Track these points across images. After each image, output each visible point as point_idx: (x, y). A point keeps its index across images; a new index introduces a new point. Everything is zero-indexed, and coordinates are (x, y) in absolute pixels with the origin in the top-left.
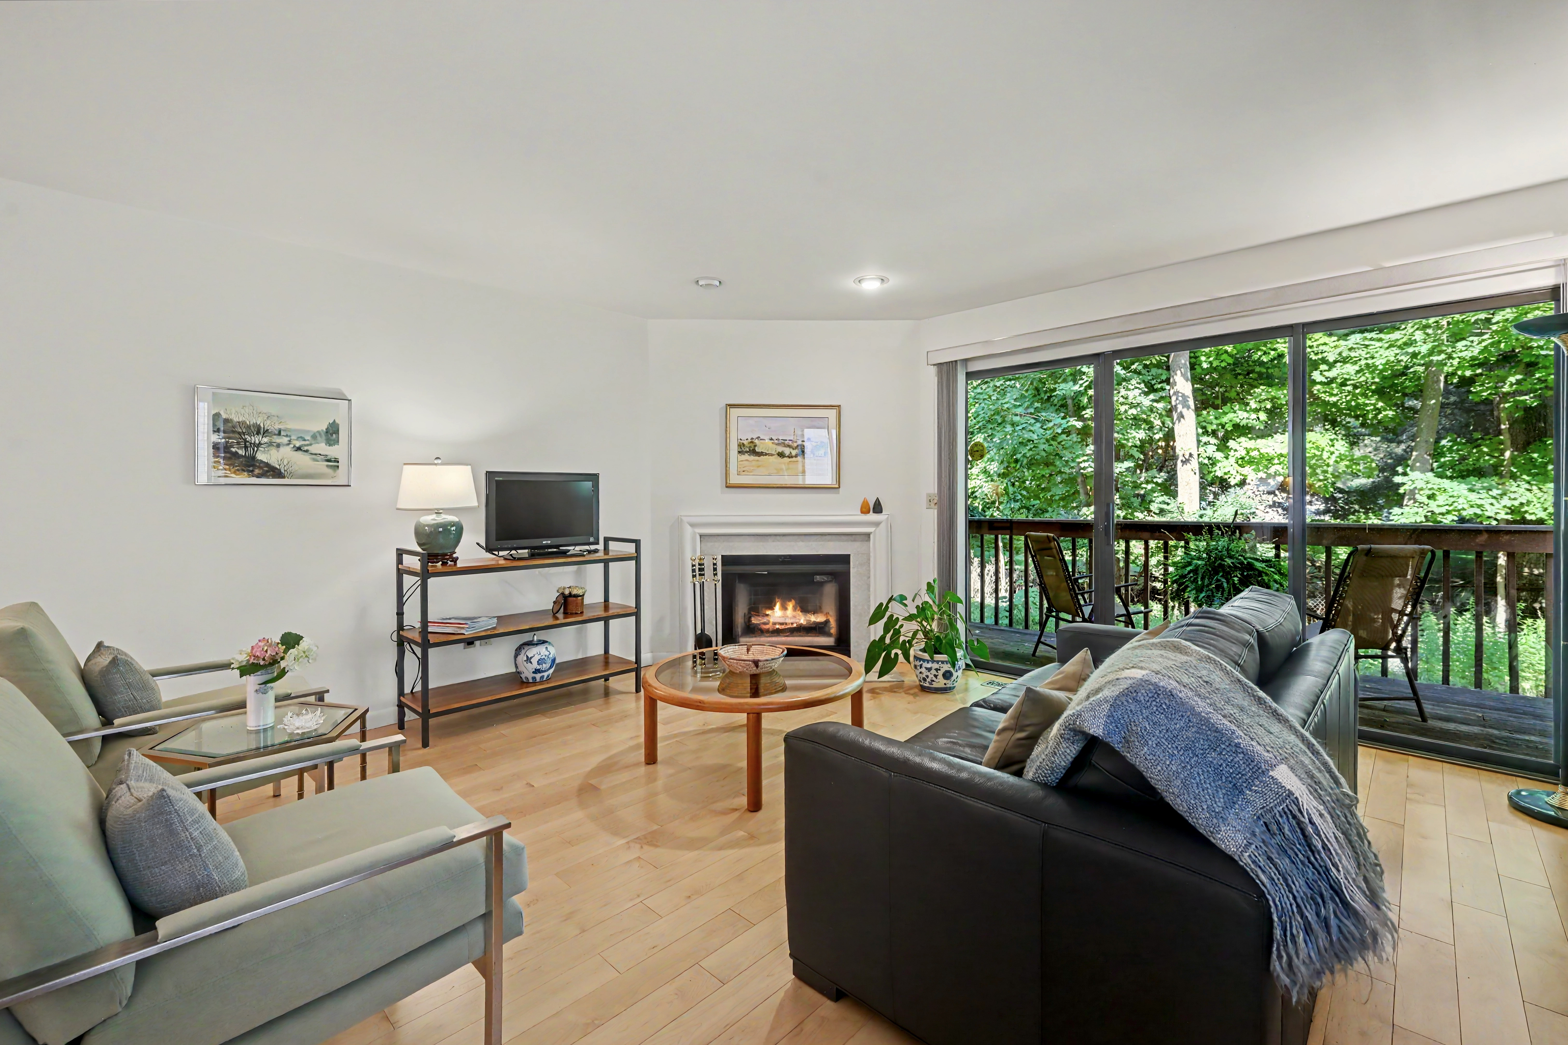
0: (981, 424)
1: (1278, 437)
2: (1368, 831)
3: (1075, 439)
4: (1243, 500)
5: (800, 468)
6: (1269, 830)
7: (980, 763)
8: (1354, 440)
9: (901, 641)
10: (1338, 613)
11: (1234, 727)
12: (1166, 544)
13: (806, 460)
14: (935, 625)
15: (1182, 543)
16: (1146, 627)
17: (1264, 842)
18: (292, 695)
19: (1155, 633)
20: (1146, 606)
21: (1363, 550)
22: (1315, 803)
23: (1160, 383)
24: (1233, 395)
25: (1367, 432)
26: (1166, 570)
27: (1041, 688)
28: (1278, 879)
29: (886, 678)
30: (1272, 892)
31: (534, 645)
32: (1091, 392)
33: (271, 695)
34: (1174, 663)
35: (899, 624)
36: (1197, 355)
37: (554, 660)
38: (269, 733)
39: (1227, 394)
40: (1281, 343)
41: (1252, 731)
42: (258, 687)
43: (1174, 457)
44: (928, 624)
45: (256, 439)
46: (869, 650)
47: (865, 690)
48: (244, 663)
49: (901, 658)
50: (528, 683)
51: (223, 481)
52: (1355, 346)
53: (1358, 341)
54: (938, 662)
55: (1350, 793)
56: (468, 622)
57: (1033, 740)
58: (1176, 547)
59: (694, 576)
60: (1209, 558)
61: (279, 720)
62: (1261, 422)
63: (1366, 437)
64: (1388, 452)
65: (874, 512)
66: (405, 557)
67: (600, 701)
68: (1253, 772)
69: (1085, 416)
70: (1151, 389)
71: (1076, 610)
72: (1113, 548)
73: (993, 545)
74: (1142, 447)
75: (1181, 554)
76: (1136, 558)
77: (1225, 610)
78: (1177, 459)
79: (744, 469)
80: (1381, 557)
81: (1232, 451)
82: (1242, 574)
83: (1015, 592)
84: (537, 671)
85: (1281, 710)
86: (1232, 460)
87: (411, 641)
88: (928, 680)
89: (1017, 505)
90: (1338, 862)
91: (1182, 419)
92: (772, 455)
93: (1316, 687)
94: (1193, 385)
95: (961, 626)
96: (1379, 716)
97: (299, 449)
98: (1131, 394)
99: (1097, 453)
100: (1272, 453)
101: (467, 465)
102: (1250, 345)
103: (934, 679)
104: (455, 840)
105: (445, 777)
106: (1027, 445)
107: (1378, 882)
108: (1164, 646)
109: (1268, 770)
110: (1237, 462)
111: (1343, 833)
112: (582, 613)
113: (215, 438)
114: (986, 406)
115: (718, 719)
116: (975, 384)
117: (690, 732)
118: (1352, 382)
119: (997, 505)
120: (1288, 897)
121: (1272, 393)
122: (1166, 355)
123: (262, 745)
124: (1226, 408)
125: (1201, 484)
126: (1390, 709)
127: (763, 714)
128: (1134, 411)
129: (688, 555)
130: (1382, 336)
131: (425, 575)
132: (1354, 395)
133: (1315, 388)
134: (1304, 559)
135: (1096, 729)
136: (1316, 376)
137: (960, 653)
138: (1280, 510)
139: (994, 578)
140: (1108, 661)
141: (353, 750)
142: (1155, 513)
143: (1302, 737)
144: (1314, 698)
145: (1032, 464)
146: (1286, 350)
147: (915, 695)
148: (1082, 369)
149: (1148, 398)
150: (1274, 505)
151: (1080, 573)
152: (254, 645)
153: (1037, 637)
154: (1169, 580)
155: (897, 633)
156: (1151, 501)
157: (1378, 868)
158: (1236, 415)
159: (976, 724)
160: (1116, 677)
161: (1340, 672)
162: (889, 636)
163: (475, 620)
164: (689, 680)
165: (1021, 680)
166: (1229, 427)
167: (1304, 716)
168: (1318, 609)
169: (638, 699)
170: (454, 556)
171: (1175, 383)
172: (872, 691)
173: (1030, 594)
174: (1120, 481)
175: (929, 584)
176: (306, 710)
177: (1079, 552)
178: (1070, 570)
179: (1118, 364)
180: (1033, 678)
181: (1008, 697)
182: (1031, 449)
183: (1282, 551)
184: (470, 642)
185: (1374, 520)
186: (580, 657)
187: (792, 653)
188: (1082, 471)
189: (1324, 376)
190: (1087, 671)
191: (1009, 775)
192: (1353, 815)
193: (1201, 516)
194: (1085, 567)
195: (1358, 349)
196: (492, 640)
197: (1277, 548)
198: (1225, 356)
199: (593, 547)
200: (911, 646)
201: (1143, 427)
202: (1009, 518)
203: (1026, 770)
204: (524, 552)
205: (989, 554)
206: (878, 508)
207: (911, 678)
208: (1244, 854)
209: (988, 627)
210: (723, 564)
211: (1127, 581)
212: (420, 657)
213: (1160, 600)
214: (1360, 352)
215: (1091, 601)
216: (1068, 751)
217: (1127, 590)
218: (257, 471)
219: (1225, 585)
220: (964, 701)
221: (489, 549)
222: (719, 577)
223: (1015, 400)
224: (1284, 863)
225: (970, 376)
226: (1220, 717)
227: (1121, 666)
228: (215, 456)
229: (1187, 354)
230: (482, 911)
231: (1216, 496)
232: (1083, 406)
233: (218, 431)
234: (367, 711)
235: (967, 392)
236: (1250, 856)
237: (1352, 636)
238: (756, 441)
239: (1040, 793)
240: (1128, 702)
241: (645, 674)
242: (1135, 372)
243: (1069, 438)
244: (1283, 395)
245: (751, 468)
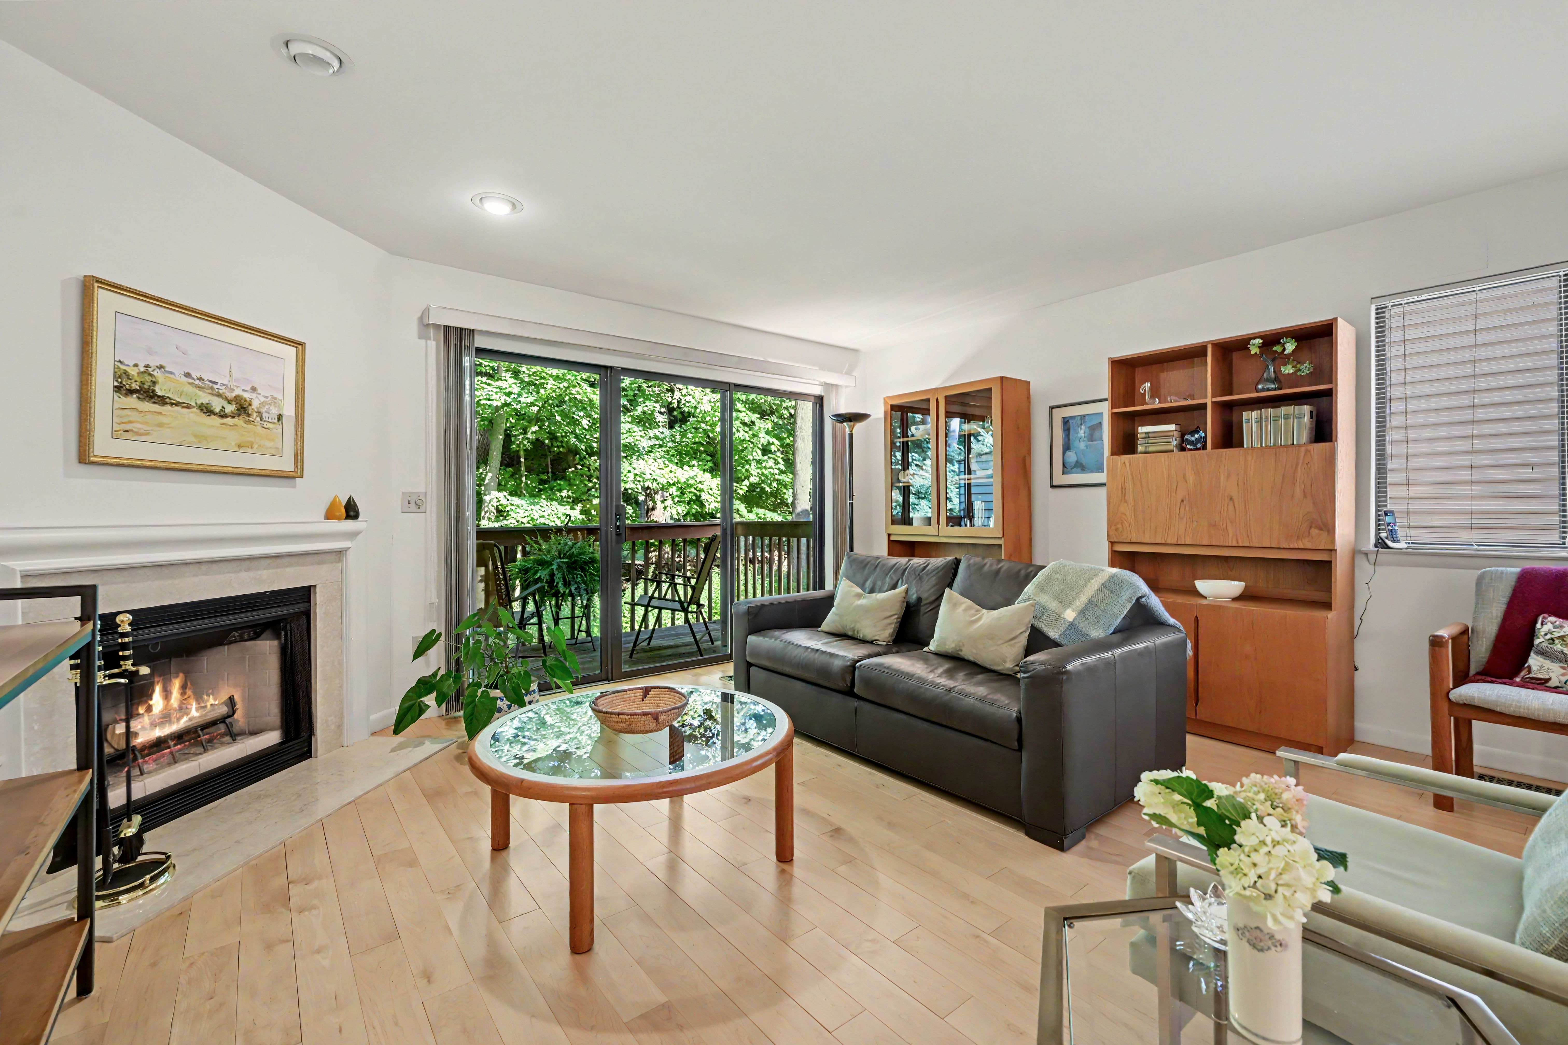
65: (347, 517)
79: (128, 427)
92: (188, 407)
206: (351, 511)
238: (157, 374)
245: (145, 427)
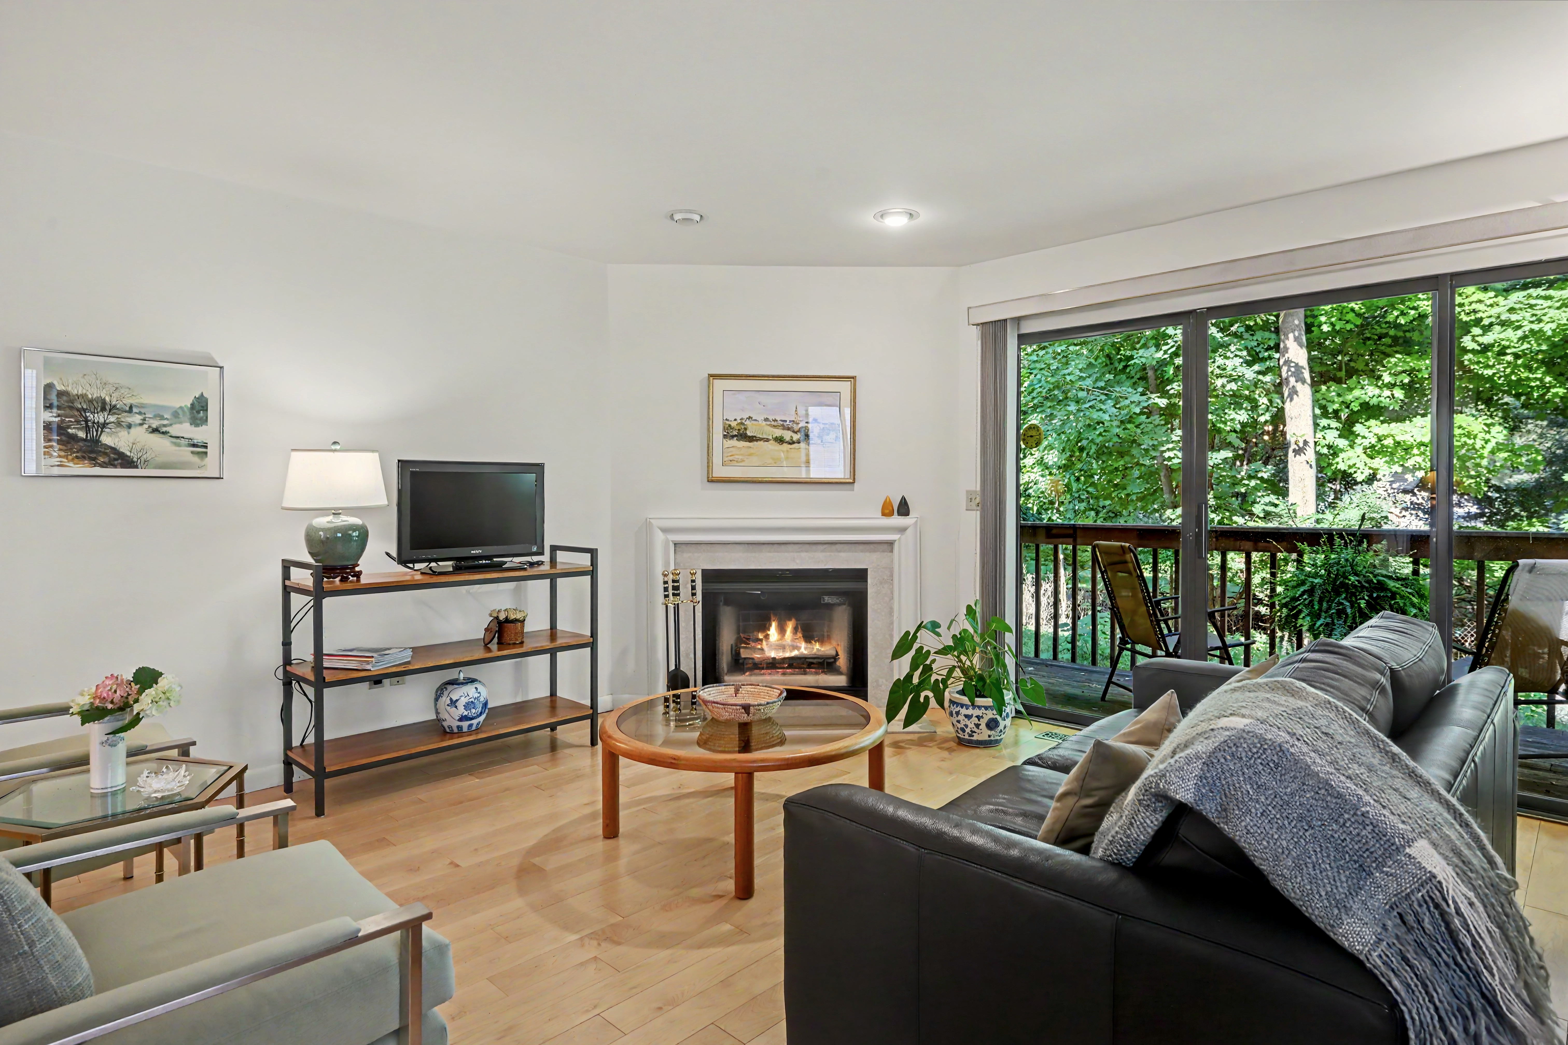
0: (1035, 401)
1: (1418, 420)
2: (1530, 925)
3: (1157, 422)
4: (1372, 500)
5: (803, 458)
6: (1404, 922)
7: (1035, 838)
8: (1514, 426)
9: (933, 679)
10: (1492, 647)
11: (1361, 792)
12: (1273, 557)
13: (812, 448)
14: (976, 659)
15: (1294, 556)
16: (1247, 663)
17: (1397, 937)
18: (148, 749)
19: (1261, 671)
20: (1248, 637)
21: (1525, 565)
22: (1465, 890)
23: (1267, 350)
24: (1360, 366)
25: (1531, 415)
26: (1273, 590)
27: (1114, 742)
28: (1416, 986)
29: (914, 728)
30: (1408, 1003)
31: (458, 684)
32: (1179, 361)
33: (121, 749)
34: (1284, 709)
35: (931, 658)
36: (1316, 313)
37: (485, 704)
38: (120, 797)
39: (1352, 364)
40: (1424, 300)
41: (1383, 795)
42: (105, 738)
43: (1285, 446)
44: (968, 658)
45: (100, 418)
46: (892, 692)
47: (886, 743)
48: (86, 708)
49: (933, 703)
50: (452, 733)
51: (56, 471)
52: (1517, 306)
53: (1521, 299)
54: (979, 707)
55: (1509, 876)
56: (374, 655)
57: (1101, 809)
58: (1286, 561)
59: (666, 596)
60: (1329, 574)
61: (132, 780)
62: (1396, 402)
63: (1530, 421)
64: (1557, 440)
65: (900, 514)
66: (294, 570)
67: (546, 757)
68: (1385, 850)
69: (1171, 392)
70: (1254, 359)
71: (1157, 643)
72: (1206, 562)
73: (1052, 558)
74: (1245, 431)
75: (1293, 570)
76: (1234, 576)
77: (1349, 641)
78: (1288, 448)
79: (731, 458)
80: (1548, 574)
81: (1359, 438)
82: (1370, 596)
83: (1079, 618)
84: (463, 718)
85: (1421, 770)
86: (1359, 450)
87: (300, 680)
88: (968, 730)
89: (1082, 506)
90: (1492, 964)
91: (1295, 396)
92: (767, 440)
93: (1465, 741)
94: (1309, 353)
95: (1010, 661)
96: (1544, 779)
97: (155, 430)
98: (1230, 364)
99: (1186, 440)
100: (1409, 440)
101: (373, 451)
102: (1382, 302)
103: (975, 729)
104: (360, 935)
105: (347, 853)
106: (1095, 429)
107: (1543, 989)
108: (1274, 688)
109: (1404, 847)
110: (1365, 453)
111: (1499, 927)
112: (522, 643)
113: (51, 417)
114: (1043, 378)
115: (696, 780)
116: (1029, 350)
117: (661, 797)
118: (1513, 350)
119: (1056, 505)
120: (1428, 1009)
121: (1411, 364)
122: (1274, 313)
123: (110, 813)
124: (1352, 382)
125: (1318, 479)
126: (1560, 769)
127: (755, 774)
128: (1233, 386)
129: (659, 569)
130: (1551, 292)
131: (319, 594)
132: (1516, 366)
133: (1466, 357)
134: (1451, 576)
135: (1184, 794)
136: (1467, 342)
137: (1008, 696)
138: (1421, 514)
139: (1052, 599)
140: (1200, 707)
141: (229, 819)
142: (1260, 518)
143: (1448, 805)
144: (1462, 754)
145: (1102, 452)
146: (1429, 309)
147: (950, 750)
148: (1167, 332)
149: (1253, 368)
150: (1416, 507)
151: (1162, 594)
152: (100, 682)
153: (1108, 676)
154: (1277, 603)
155: (928, 669)
156: (1254, 502)
157: (1542, 971)
158: (1363, 392)
159: (1028, 786)
160: (1211, 727)
161: (1495, 721)
162: (917, 674)
163: (387, 652)
164: (660, 730)
165: (1086, 731)
166: (1355, 407)
167: (1451, 778)
168: (1466, 641)
169: (593, 755)
170: (357, 569)
171: (1286, 349)
172: (896, 745)
173: (1099, 620)
174: (1215, 475)
175: (969, 608)
176: (167, 767)
177: (1162, 566)
178: (1151, 590)
179: (1213, 325)
180: (1102, 728)
181: (1070, 752)
182: (1100, 434)
183: (1421, 566)
184: (377, 681)
185: (1538, 528)
186: (519, 700)
187: (793, 695)
188: (1166, 463)
189: (1476, 342)
190: (1172, 719)
191: (1072, 852)
192: (1511, 903)
193: (1318, 521)
194: (1168, 586)
195: (1521, 309)
196: (408, 677)
197: (1416, 562)
198: (1351, 316)
199: (535, 559)
200: (946, 687)
201: (1244, 406)
202: (1072, 522)
203: (1094, 845)
204: (448, 565)
205: (1047, 570)
206: (904, 509)
207: (946, 729)
208: (1372, 953)
209: (1045, 663)
210: (704, 581)
211: (1223, 605)
212: (313, 699)
213: (1264, 629)
214: (1523, 313)
215: (1176, 630)
216: (1148, 822)
217: (1222, 616)
218: (101, 459)
219: (1349, 611)
220: (1014, 758)
221: (402, 560)
222: (699, 597)
223: (1081, 370)
224: (1424, 966)
225: (1023, 339)
226: (1343, 778)
227: (1216, 713)
228: (48, 439)
229: (1301, 312)
230: (396, 1026)
231: (1338, 495)
232: (1168, 379)
233: (48, 407)
234: (246, 768)
235: (1019, 361)
236: (1380, 956)
237: (1511, 675)
238: (748, 422)
239: (1112, 875)
240: (1225, 759)
241: (603, 723)
242: (1235, 335)
243: (1149, 420)
244: (1425, 365)
245: (741, 457)
